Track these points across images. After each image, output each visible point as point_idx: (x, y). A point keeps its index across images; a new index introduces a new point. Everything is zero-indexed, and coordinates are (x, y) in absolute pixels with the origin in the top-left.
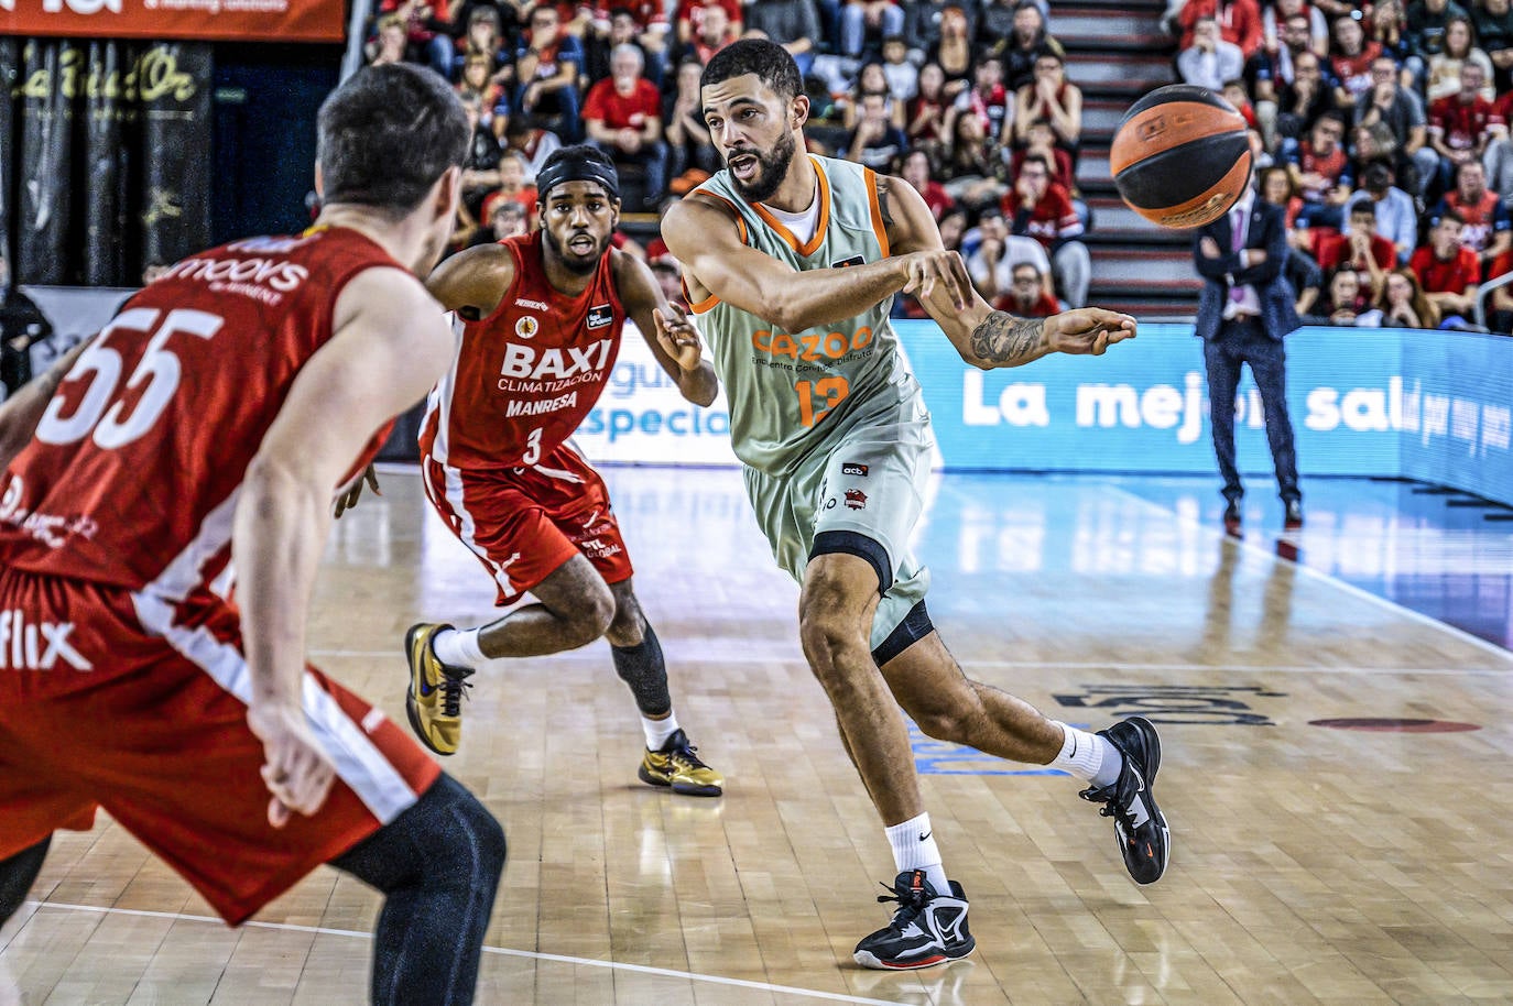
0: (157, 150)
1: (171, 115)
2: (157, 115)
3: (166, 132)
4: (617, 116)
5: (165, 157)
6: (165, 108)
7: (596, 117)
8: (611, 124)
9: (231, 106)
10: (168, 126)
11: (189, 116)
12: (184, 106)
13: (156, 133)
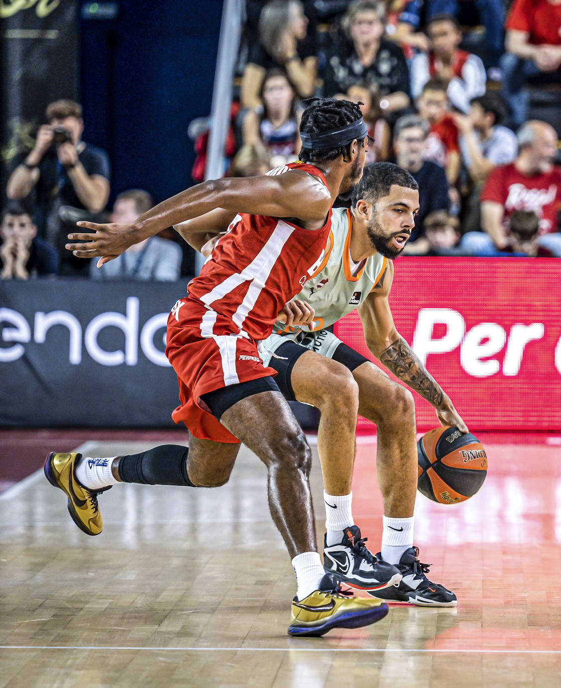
0: (16, 74)
1: (32, 34)
2: (15, 34)
3: (26, 55)
4: (542, 29)
5: (26, 80)
6: (25, 26)
7: (518, 28)
8: (535, 39)
9: (97, 22)
10: (29, 46)
11: (52, 34)
12: (47, 22)
13: (15, 55)
